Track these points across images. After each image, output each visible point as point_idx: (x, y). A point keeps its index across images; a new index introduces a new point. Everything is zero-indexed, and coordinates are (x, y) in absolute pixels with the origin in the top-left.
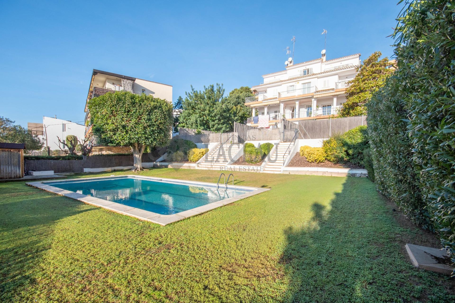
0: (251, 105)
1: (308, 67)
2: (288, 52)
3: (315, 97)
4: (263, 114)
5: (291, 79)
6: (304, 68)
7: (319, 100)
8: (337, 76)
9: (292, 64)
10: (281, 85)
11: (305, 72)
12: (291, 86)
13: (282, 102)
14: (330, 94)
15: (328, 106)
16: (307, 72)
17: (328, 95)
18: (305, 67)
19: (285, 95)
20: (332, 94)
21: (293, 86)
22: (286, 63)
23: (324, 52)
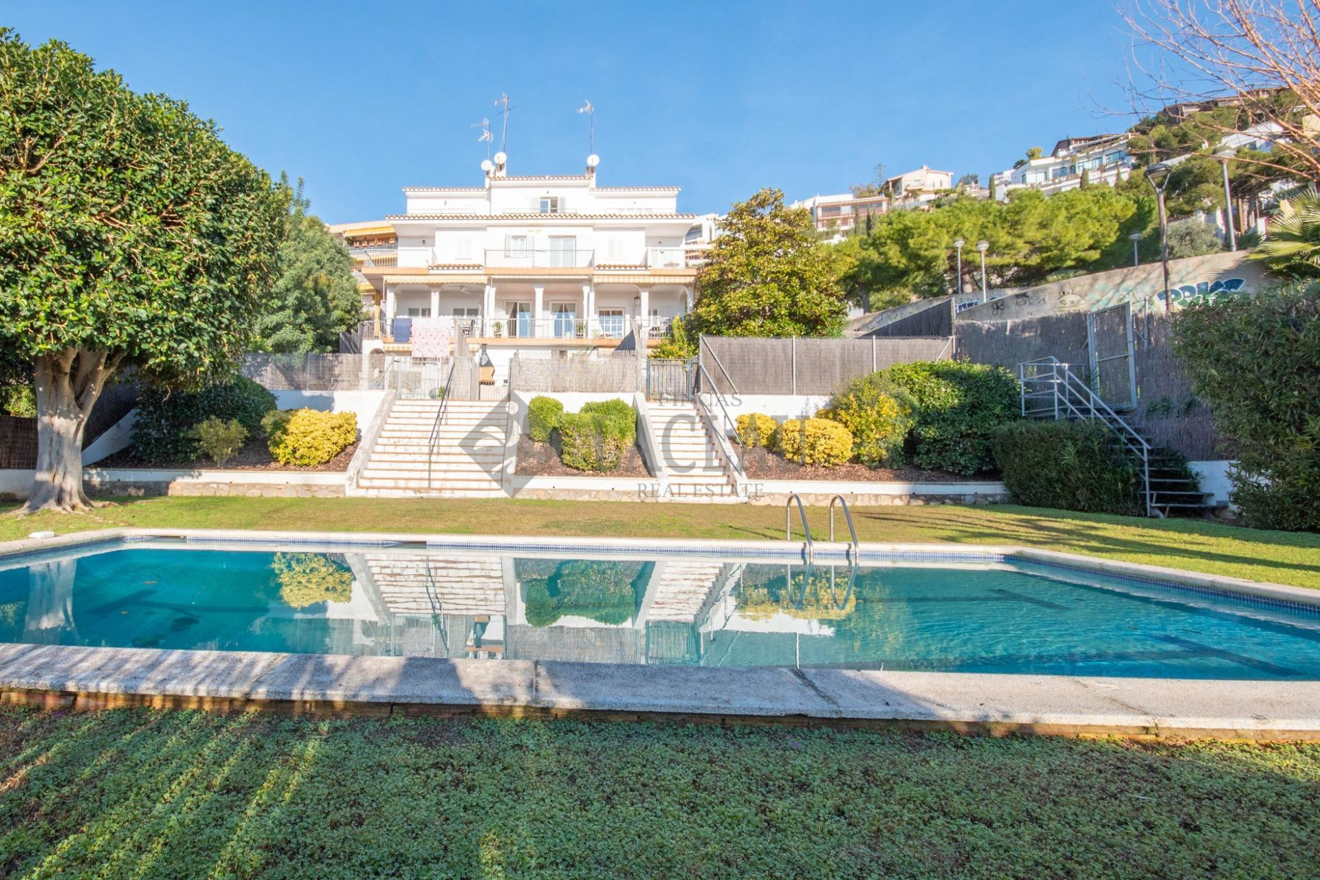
0: (385, 278)
1: (554, 193)
2: (486, 134)
3: (596, 280)
4: (426, 312)
5: (512, 217)
6: (542, 193)
7: (603, 292)
8: (642, 234)
9: (503, 173)
10: (483, 228)
11: (544, 204)
12: (516, 238)
13: (493, 282)
14: (631, 280)
15: (614, 313)
16: (552, 207)
17: (626, 280)
18: (546, 190)
19: (499, 263)
20: (637, 280)
21: (523, 237)
22: (487, 165)
23: (593, 160)
